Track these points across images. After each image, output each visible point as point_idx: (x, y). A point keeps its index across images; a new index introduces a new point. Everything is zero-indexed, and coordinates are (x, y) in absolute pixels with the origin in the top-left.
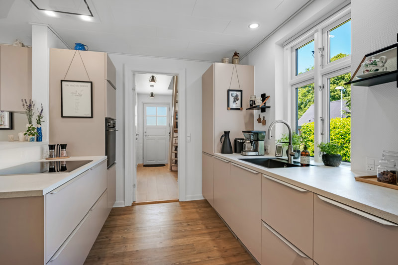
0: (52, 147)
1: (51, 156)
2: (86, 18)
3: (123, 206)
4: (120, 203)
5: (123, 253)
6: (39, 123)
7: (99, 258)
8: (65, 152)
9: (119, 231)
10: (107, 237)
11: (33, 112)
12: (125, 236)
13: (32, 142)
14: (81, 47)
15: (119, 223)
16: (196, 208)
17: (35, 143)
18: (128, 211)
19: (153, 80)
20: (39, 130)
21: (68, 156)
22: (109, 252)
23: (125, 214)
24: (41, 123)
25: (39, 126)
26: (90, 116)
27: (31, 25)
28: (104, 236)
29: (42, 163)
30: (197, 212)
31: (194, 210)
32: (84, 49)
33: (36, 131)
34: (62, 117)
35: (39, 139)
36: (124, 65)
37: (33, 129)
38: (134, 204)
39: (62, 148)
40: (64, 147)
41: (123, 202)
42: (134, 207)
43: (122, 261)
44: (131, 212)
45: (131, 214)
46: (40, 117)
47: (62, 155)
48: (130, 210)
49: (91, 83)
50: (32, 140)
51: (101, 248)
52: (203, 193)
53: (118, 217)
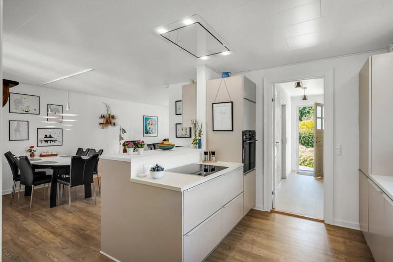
0: (206, 153)
1: (205, 160)
2: (226, 53)
3: (263, 210)
4: (259, 207)
5: (248, 252)
6: (200, 136)
7: (230, 248)
8: (213, 158)
9: (252, 232)
10: (241, 233)
11: (197, 128)
12: (255, 238)
13: (196, 149)
14: (227, 74)
15: (254, 224)
16: (346, 238)
17: (198, 149)
18: (265, 215)
19: (298, 85)
20: (200, 140)
21: (216, 161)
22: (238, 246)
23: (261, 218)
24: (201, 136)
25: (200, 138)
26: (231, 129)
27: (196, 68)
28: (238, 232)
29: (201, 165)
30: (345, 243)
31: (341, 240)
32: (228, 76)
33: (198, 141)
34: (213, 131)
35: (200, 147)
36: (263, 79)
37: (197, 139)
38: (273, 211)
39: (212, 155)
40: (213, 153)
41: (262, 206)
42: (273, 214)
43: (246, 259)
44: (267, 218)
45: (267, 219)
46: (200, 132)
47: (212, 159)
48: (267, 216)
49: (232, 102)
50: (196, 148)
51: (234, 241)
52: (360, 222)
53: (255, 219)
